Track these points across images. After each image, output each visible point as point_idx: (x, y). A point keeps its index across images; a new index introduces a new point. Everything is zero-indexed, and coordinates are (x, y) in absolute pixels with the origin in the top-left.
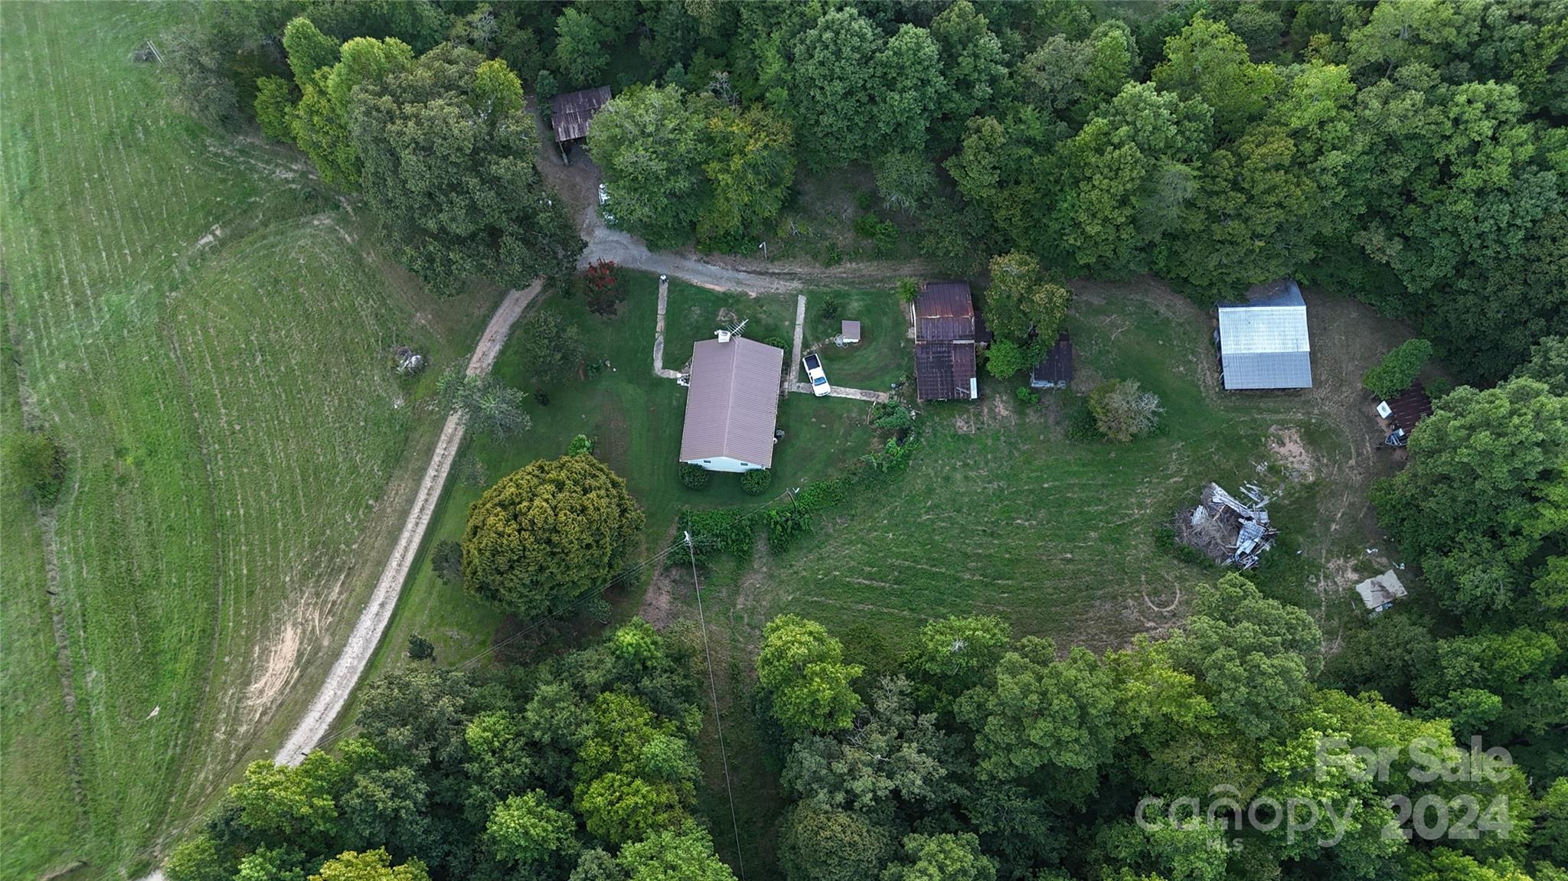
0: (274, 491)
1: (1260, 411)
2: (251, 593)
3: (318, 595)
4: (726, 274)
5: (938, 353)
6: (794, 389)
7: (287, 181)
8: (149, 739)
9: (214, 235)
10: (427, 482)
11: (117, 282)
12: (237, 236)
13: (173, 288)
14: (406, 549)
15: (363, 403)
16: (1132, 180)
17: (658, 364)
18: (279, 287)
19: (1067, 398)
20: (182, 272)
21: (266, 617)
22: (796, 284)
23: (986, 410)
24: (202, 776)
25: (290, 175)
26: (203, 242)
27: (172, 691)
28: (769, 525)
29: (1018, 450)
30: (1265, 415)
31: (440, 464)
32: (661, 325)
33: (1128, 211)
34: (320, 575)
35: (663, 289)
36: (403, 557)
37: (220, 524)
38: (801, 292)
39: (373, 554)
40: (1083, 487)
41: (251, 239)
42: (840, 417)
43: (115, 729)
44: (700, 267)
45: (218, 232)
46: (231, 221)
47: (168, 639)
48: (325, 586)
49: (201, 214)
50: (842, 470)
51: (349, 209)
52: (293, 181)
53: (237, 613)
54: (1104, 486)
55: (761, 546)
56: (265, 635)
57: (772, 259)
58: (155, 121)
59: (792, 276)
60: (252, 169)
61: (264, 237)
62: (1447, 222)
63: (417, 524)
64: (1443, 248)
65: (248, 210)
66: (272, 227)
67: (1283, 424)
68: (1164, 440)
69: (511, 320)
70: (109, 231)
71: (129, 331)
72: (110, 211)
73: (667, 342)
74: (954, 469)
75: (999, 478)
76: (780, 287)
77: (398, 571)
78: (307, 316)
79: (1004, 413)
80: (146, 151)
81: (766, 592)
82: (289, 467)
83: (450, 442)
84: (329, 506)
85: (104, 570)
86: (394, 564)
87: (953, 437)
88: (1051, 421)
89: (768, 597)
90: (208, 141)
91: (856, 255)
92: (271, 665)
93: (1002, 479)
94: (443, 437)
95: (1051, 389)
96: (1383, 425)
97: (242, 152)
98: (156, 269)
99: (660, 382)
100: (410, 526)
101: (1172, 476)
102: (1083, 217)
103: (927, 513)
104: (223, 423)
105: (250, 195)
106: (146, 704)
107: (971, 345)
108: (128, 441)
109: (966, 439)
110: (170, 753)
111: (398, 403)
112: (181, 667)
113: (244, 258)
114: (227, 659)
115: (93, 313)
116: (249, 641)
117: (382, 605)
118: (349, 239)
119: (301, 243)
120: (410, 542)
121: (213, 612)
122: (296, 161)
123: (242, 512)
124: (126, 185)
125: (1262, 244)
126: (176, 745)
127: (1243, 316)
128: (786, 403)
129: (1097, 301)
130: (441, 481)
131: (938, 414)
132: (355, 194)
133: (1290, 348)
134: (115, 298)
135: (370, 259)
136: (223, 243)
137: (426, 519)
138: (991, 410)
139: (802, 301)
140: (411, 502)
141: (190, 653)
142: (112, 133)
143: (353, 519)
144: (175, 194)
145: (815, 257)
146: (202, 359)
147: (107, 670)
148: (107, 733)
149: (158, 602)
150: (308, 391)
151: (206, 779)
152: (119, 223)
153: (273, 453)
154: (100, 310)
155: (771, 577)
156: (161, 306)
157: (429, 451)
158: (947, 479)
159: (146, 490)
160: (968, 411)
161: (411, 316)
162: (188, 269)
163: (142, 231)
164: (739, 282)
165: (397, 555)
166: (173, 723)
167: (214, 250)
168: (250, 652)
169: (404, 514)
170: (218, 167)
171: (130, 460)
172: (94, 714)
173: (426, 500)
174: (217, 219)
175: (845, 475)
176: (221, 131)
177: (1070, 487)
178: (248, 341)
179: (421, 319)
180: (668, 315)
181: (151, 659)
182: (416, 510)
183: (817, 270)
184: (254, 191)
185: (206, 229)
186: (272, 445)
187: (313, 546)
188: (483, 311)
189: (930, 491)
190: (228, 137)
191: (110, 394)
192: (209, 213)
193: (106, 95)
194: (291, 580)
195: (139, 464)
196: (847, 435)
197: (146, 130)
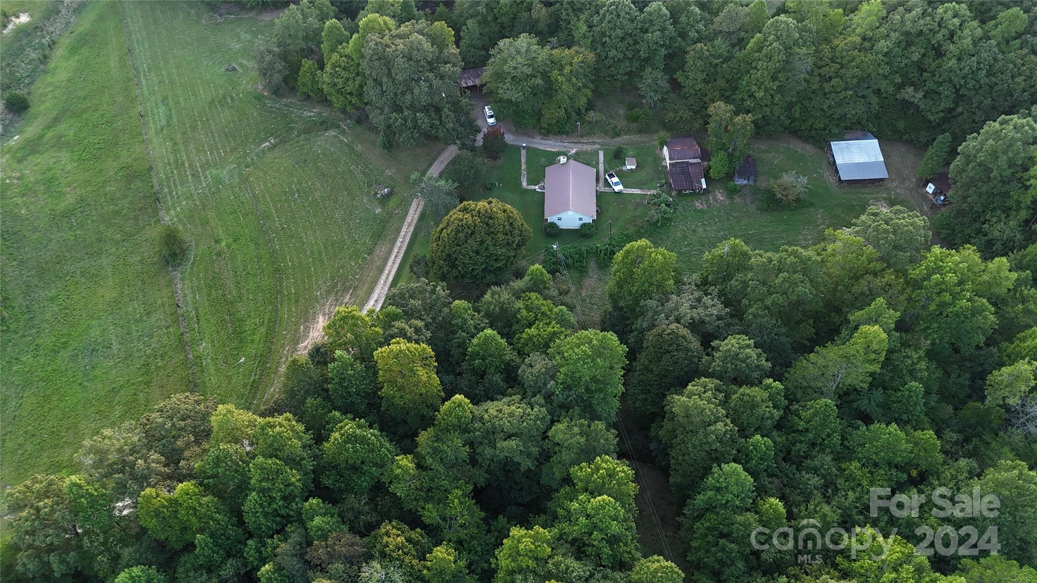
0: (308, 253)
1: (863, 194)
2: (297, 301)
3: (337, 300)
4: (557, 144)
5: (681, 169)
6: (602, 190)
7: (310, 117)
8: (238, 373)
9: (270, 142)
10: (398, 244)
11: (215, 165)
12: (283, 142)
13: (246, 167)
14: (388, 275)
15: (358, 212)
16: (779, 61)
17: (524, 184)
18: (307, 163)
19: (756, 191)
20: (252, 159)
21: (307, 312)
22: (596, 146)
23: (711, 198)
24: (272, 389)
25: (312, 114)
26: (265, 145)
27: (251, 349)
28: (597, 253)
29: (732, 216)
30: (865, 195)
31: (405, 236)
32: (524, 166)
33: (777, 83)
34: (337, 291)
35: (523, 152)
36: (387, 278)
37: (277, 270)
38: (600, 149)
39: (369, 279)
40: (771, 232)
41: (290, 143)
42: (630, 202)
43: (217, 370)
44: (543, 142)
45: (272, 141)
46: (279, 136)
47: (248, 326)
48: (341, 296)
49: (263, 133)
50: (635, 226)
51: (345, 127)
52: (314, 117)
53: (289, 310)
54: (783, 231)
55: (592, 265)
56: (306, 321)
57: (582, 137)
58: (237, 95)
59: (594, 143)
60: (291, 112)
61: (298, 142)
62: (945, 76)
63: (394, 263)
64: (946, 91)
65: (289, 130)
66: (302, 137)
67: (877, 200)
68: (812, 209)
69: (440, 170)
70: (212, 142)
71: (223, 186)
72: (212, 134)
73: (528, 174)
74: (697, 226)
75: (724, 230)
76: (589, 148)
77: (384, 285)
78: (324, 175)
79: (722, 198)
80: (232, 107)
81: (598, 287)
82: (316, 243)
83: (409, 225)
84: (341, 259)
85: (209, 295)
86: (382, 282)
87: (694, 211)
88: (748, 202)
89: (600, 290)
90: (266, 102)
91: (628, 132)
92: (311, 334)
93: (725, 230)
94: (405, 223)
95: (745, 185)
96: (931, 197)
97: (285, 105)
98: (238, 158)
99: (527, 190)
100: (390, 264)
101: (820, 225)
102: (754, 88)
103: (685, 247)
104: (277, 224)
105: (290, 124)
106: (236, 357)
107: (699, 163)
108: (222, 235)
109: (702, 212)
110: (252, 378)
111: (378, 211)
112: (256, 338)
113: (287, 151)
114: (284, 332)
115: (202, 179)
116: (297, 324)
117: (376, 301)
118: (346, 140)
119: (319, 143)
120: (390, 271)
121: (276, 310)
122: (315, 108)
123: (290, 264)
124: (221, 122)
125: (851, 92)
126: (256, 374)
127: (845, 145)
128: (599, 196)
129: (763, 147)
130: (406, 244)
131: (685, 200)
132: (348, 121)
133: (873, 160)
134: (214, 172)
135: (359, 148)
136: (275, 146)
137: (398, 261)
138: (714, 198)
139: (601, 154)
140: (389, 253)
141: (263, 330)
142: (213, 101)
143: (356, 264)
144: (248, 125)
145: (606, 134)
146: (264, 197)
147: (213, 342)
148: (212, 372)
149: (242, 310)
150: (326, 208)
151: (275, 391)
152: (217, 139)
153: (307, 236)
154: (206, 177)
155: (600, 280)
156: (240, 174)
157: (398, 230)
158: (694, 231)
159: (233, 258)
160: (701, 199)
161: (383, 172)
162: (255, 158)
163: (230, 142)
164: (565, 147)
165: (383, 277)
166: (254, 364)
167: (270, 149)
168: (298, 329)
169: (386, 260)
170: (272, 112)
171: (223, 244)
172: (204, 364)
173: (398, 252)
174: (272, 135)
175: (637, 229)
176: (274, 97)
177: (764, 233)
178: (290, 188)
179: (389, 173)
180: (527, 163)
181: (239, 336)
182: (393, 257)
183: (607, 140)
184: (293, 122)
185: (266, 139)
186: (306, 233)
187: (332, 278)
188: (424, 167)
189: (685, 237)
190: (278, 99)
191: (211, 214)
192: (267, 133)
193: (209, 86)
194: (321, 294)
195: (228, 246)
196: (635, 209)
197: (232, 99)
